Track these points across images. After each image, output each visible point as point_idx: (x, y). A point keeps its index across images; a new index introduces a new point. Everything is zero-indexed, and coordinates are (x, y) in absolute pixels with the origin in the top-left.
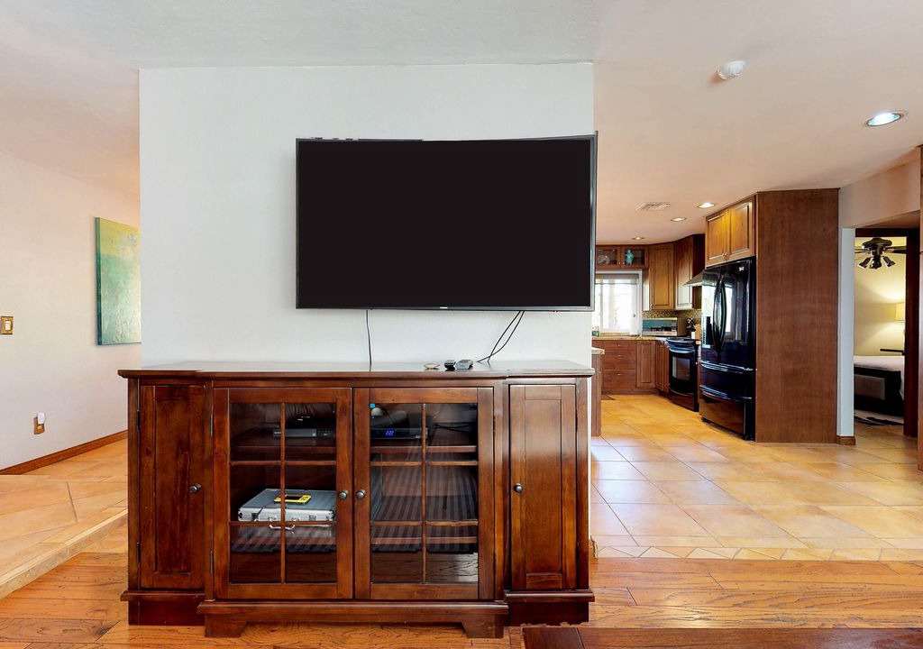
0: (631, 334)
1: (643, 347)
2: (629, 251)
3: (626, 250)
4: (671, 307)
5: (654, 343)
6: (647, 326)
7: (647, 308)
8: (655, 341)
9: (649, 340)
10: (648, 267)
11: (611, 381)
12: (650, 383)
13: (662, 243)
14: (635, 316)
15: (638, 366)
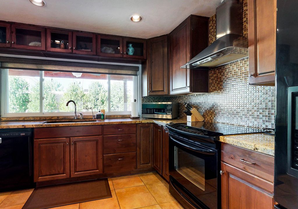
0: (133, 116)
1: (142, 129)
2: (131, 45)
3: (128, 43)
4: (166, 92)
5: (152, 125)
6: (146, 110)
7: (145, 94)
8: (153, 124)
9: (148, 123)
10: (146, 58)
11: (111, 166)
12: (149, 163)
13: (158, 37)
14: (135, 101)
15: (138, 149)
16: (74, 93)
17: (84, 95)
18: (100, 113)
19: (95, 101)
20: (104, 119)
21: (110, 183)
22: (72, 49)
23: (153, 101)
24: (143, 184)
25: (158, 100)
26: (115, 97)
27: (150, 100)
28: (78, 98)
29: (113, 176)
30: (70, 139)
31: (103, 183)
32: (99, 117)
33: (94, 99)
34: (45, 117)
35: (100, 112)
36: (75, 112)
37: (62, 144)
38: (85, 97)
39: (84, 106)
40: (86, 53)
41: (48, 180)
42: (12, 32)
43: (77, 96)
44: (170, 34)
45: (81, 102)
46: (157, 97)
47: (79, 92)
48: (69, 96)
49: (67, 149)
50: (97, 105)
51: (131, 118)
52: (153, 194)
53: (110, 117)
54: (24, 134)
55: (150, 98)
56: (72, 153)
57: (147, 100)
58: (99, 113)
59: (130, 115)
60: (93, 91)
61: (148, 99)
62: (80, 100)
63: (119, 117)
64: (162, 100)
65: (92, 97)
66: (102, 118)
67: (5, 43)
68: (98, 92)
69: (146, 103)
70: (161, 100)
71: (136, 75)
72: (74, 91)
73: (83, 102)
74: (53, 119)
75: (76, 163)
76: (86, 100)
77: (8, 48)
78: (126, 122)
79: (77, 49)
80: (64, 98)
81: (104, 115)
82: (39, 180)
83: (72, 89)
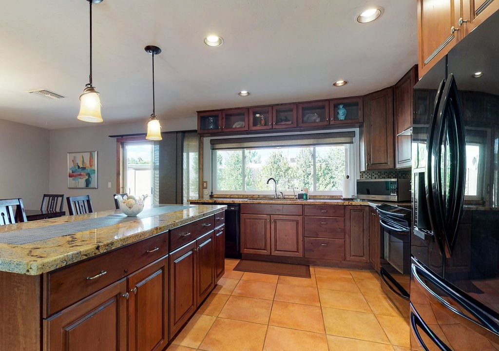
1: (353, 213)
2: (341, 107)
3: (336, 107)
4: (390, 165)
5: (367, 209)
6: (363, 188)
7: (363, 169)
8: (368, 207)
9: (361, 205)
10: (362, 121)
11: (313, 251)
12: (363, 256)
13: (378, 91)
14: (348, 177)
15: (347, 236)
16: (276, 166)
17: (289, 168)
18: (303, 192)
19: (306, 177)
20: (307, 199)
21: (311, 269)
22: (272, 124)
23: (379, 177)
24: (351, 277)
25: (386, 176)
26: (339, 170)
27: (373, 176)
28: (281, 173)
29: (315, 264)
30: (270, 217)
31: (304, 268)
32: (301, 196)
33: (303, 174)
34: (247, 195)
35: (302, 190)
36: (276, 191)
37: (264, 221)
38: (290, 172)
39: (289, 184)
40: (287, 127)
41: (251, 253)
42: (223, 118)
43: (279, 170)
44: (396, 85)
45: (284, 179)
46: (385, 171)
47: (281, 164)
48: (269, 170)
49: (268, 226)
50: (308, 183)
51: (342, 199)
52: (359, 286)
53: (314, 197)
54: (233, 208)
55: (373, 172)
56: (273, 231)
57: (368, 176)
58: (301, 192)
59: (342, 196)
60: (302, 161)
61: (370, 174)
62: (284, 176)
63: (326, 198)
64: (394, 176)
65: (300, 172)
66: (304, 198)
67: (218, 128)
68: (310, 164)
69: (367, 180)
70: (392, 176)
71: (351, 143)
72: (275, 163)
73: (287, 179)
74: (254, 197)
75: (276, 241)
76: (292, 175)
77: (220, 132)
78: (331, 202)
79: (276, 124)
80: (262, 173)
81: (306, 195)
82: (245, 252)
83: (272, 160)
